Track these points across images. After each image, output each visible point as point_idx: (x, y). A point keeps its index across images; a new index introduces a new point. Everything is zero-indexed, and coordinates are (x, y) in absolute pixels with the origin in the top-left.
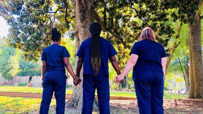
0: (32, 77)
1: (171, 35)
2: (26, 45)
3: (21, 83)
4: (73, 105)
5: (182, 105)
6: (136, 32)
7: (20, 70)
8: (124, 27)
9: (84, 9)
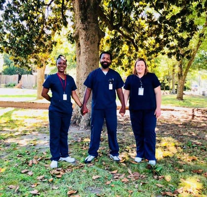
0: (22, 76)
1: (194, 33)
2: (15, 49)
3: (8, 84)
4: (75, 122)
5: (199, 117)
6: (151, 27)
7: (6, 67)
8: (137, 20)
9: (85, 5)
